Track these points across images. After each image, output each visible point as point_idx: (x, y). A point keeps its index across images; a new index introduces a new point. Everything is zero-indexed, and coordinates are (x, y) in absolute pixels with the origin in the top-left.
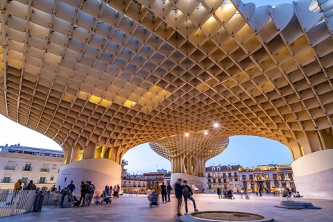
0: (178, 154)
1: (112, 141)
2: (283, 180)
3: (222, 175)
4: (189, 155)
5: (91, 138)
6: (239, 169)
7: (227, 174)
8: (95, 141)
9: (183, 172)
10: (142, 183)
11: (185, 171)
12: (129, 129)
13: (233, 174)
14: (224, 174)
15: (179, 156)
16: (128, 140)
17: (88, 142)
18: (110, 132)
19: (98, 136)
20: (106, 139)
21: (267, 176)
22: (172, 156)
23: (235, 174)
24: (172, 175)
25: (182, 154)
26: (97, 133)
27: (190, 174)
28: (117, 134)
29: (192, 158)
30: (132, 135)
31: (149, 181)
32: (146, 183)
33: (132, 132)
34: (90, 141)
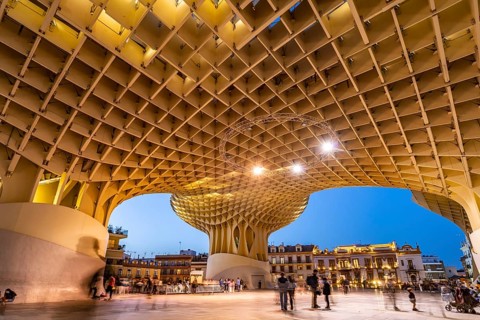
0: (224, 220)
1: (87, 166)
2: (379, 268)
3: (287, 259)
4: (243, 222)
5: (24, 150)
6: (314, 251)
7: (295, 258)
8: (37, 160)
9: (231, 252)
10: (151, 272)
11: (235, 250)
12: (133, 140)
13: (303, 258)
14: (290, 259)
15: (225, 223)
16: (129, 170)
17: (16, 158)
18: (81, 139)
19: (46, 147)
20: (69, 158)
21: (356, 262)
22: (212, 223)
23: (307, 258)
24: (211, 258)
25: (232, 220)
26: (44, 135)
27: (244, 255)
28: (100, 149)
29: (249, 227)
30: (140, 158)
31: (164, 268)
32: (159, 271)
33: (139, 148)
34: (23, 159)
